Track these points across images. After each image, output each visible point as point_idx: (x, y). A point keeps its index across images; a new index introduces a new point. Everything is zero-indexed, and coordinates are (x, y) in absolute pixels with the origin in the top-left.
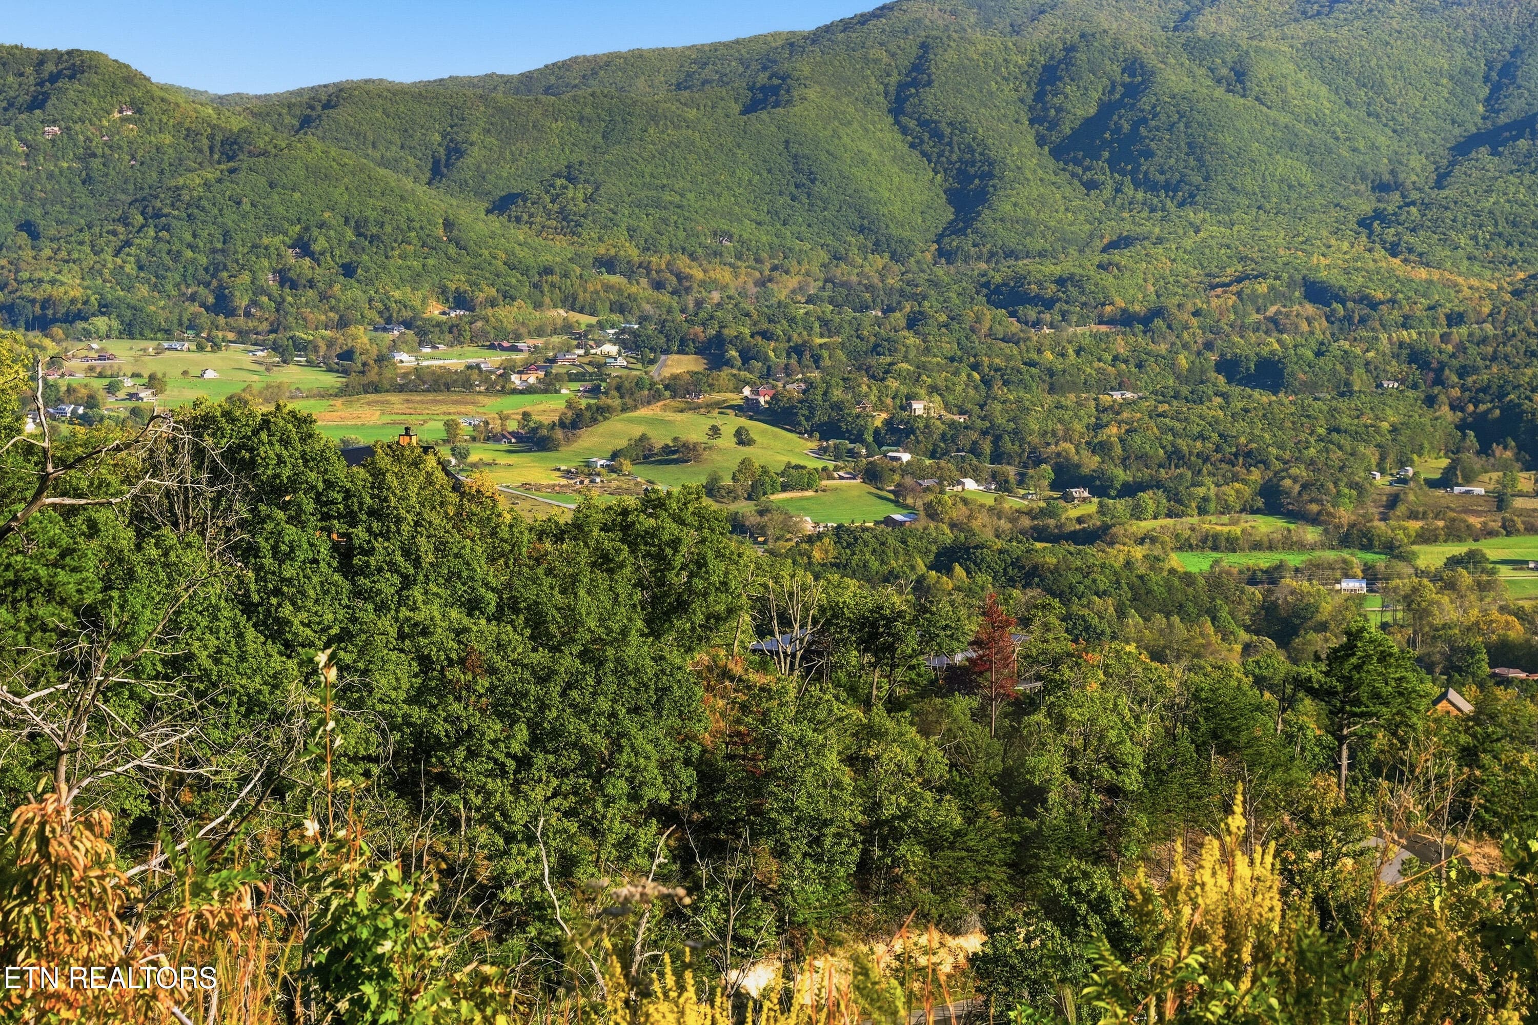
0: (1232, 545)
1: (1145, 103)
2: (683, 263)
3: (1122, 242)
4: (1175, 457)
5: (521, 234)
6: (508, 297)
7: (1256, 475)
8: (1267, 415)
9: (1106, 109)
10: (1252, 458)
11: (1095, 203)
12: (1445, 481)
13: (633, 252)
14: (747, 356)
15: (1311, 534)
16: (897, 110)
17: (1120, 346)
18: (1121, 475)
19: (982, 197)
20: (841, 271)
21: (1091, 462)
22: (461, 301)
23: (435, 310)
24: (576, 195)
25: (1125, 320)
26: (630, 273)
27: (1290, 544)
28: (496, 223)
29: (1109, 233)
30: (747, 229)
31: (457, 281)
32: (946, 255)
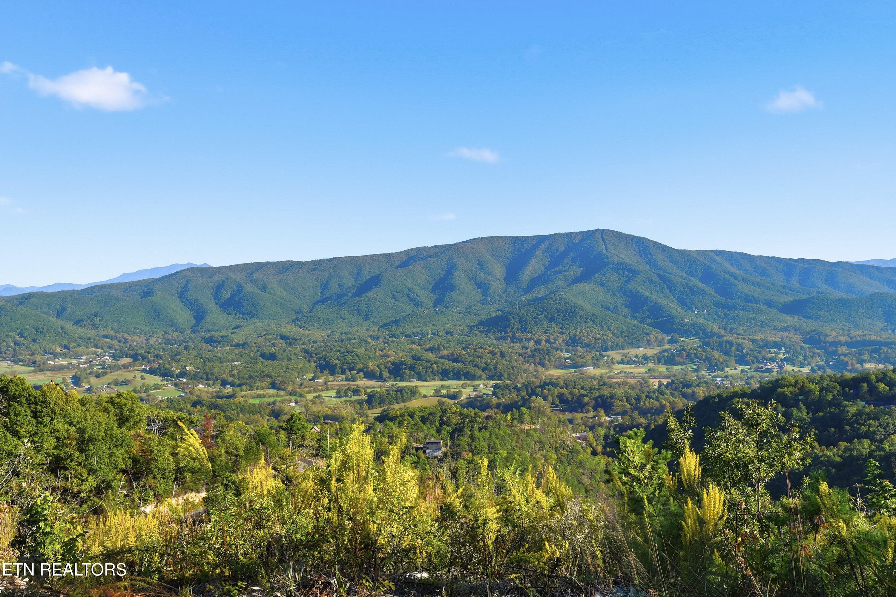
0: (264, 396)
1: (242, 294)
2: (126, 335)
3: (237, 327)
4: (250, 377)
5: (82, 330)
6: (79, 346)
7: (269, 380)
8: (272, 366)
9: (232, 296)
10: (268, 376)
11: (230, 318)
12: (313, 379)
13: (112, 333)
14: (143, 358)
15: (283, 393)
16: (181, 297)
17: (237, 352)
18: (237, 382)
19: (202, 317)
20: (167, 336)
21: (230, 379)
22: (66, 347)
23: (59, 350)
24: (97, 320)
25: (238, 345)
26: (112, 338)
27: (277, 395)
28: (75, 327)
29: (234, 324)
30: (143, 327)
31: (64, 342)
32: (194, 331)
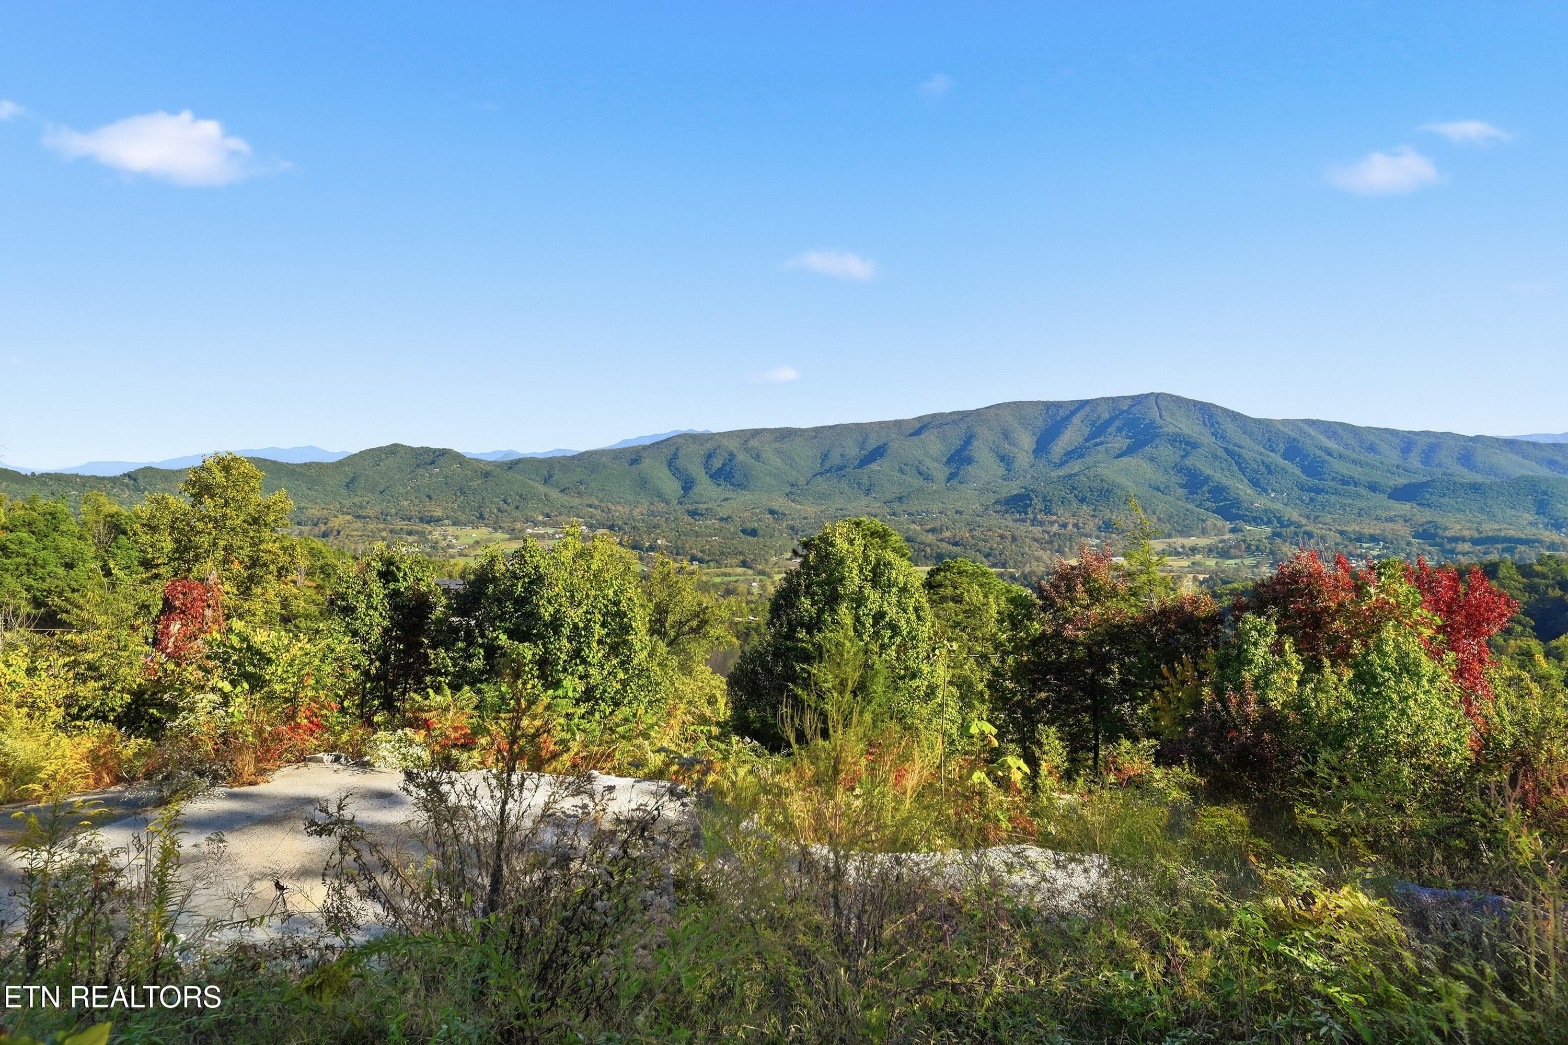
0: (730, 575)
1: (733, 464)
2: (610, 505)
3: (726, 499)
4: (722, 553)
5: (567, 498)
6: (561, 514)
7: (741, 558)
8: (749, 543)
9: (724, 465)
10: (741, 553)
11: (720, 489)
12: (790, 559)
13: (596, 502)
14: (620, 529)
15: (750, 572)
16: (669, 465)
17: (717, 526)
18: (707, 558)
19: (690, 488)
20: (652, 507)
21: (700, 555)
22: (548, 516)
23: (540, 518)
24: (582, 487)
25: (721, 519)
26: (596, 508)
27: (744, 574)
28: (560, 495)
29: (722, 497)
30: (628, 497)
31: (547, 510)
32: (680, 503)
